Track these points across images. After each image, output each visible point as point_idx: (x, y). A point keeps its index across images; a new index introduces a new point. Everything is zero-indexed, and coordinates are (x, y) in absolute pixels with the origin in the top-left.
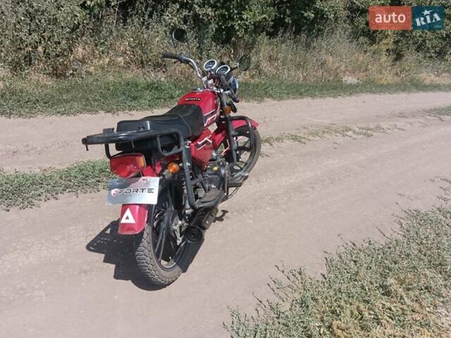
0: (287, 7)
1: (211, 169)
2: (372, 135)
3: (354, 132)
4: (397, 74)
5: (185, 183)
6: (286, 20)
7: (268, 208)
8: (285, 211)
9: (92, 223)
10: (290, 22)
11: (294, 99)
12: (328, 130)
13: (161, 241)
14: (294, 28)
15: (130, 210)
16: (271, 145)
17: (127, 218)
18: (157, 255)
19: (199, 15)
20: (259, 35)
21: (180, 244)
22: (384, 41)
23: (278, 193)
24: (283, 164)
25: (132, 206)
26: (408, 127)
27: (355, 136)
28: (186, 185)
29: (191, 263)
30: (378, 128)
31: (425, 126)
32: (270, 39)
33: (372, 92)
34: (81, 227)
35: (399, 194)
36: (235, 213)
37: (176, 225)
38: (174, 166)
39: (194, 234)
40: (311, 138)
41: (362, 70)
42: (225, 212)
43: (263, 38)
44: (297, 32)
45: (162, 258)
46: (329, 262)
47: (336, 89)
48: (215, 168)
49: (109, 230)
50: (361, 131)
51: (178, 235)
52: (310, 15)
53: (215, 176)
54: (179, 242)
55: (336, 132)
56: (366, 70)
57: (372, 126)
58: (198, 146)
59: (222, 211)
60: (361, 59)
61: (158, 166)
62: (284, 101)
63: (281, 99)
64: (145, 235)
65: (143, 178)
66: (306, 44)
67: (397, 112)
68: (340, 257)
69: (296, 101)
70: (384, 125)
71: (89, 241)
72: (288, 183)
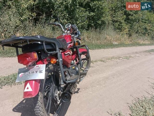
0: (92, 20)
1: (72, 68)
2: (129, 59)
3: (123, 58)
4: (131, 41)
5: (60, 71)
6: (92, 25)
7: (97, 86)
8: (105, 87)
9: (16, 98)
10: (93, 25)
11: (98, 49)
12: (113, 58)
13: (49, 103)
14: (95, 27)
15: (29, 83)
16: (93, 63)
17: (28, 88)
18: (47, 111)
19: (62, 22)
20: (83, 30)
21: (60, 104)
22: (125, 30)
23: (100, 80)
24: (99, 70)
25: (30, 81)
26: (140, 56)
27: (123, 59)
28: (61, 72)
29: (65, 114)
30: (130, 57)
31: (146, 55)
32: (87, 31)
33: (124, 47)
34: (11, 100)
35: (148, 78)
36: (83, 89)
37: (56, 94)
38: (54, 60)
39: (66, 97)
40: (107, 60)
41: (119, 40)
42: (79, 89)
43: (84, 31)
44: (96, 28)
45: (50, 113)
46: (131, 108)
47: (112, 46)
48: (74, 68)
49: (25, 101)
50: (124, 58)
51: (58, 99)
52: (100, 22)
53: (74, 71)
54: (58, 103)
55: (116, 58)
56: (120, 40)
57: (128, 56)
58: (65, 55)
59: (77, 89)
60: (118, 37)
61: (45, 61)
62: (94, 50)
63: (93, 49)
64: (39, 99)
65: (37, 65)
66: (99, 32)
67: (134, 52)
68: (135, 105)
69: (98, 50)
70: (132, 56)
71: (14, 107)
72: (103, 76)
